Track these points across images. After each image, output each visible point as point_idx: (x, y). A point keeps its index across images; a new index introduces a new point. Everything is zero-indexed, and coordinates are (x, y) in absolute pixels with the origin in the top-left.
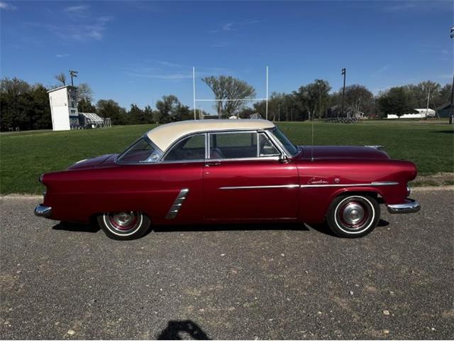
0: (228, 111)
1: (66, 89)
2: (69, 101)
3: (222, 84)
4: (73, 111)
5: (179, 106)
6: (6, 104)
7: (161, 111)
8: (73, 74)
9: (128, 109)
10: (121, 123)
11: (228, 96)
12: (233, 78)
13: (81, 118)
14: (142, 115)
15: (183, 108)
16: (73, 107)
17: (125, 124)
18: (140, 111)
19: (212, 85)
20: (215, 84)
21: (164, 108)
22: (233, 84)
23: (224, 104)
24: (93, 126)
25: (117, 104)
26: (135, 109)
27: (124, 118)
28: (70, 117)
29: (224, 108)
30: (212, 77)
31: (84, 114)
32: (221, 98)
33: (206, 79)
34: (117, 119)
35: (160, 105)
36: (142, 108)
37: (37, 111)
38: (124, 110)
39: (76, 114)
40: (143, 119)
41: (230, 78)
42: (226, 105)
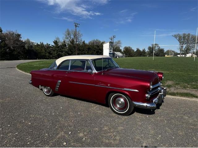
0: (186, 51)
1: (109, 43)
2: (109, 47)
3: (184, 37)
4: (111, 51)
5: (159, 48)
6: (90, 49)
7: (150, 51)
8: (114, 37)
9: (135, 50)
10: (131, 56)
11: (187, 43)
12: (191, 34)
13: (113, 54)
14: (141, 53)
15: (161, 49)
16: (111, 50)
17: (133, 57)
18: (140, 51)
19: (178, 38)
20: (180, 37)
21: (152, 50)
22: (191, 37)
23: (184, 47)
24: (118, 57)
25: (131, 48)
26: (138, 50)
27: (133, 54)
28: (109, 53)
29: (184, 49)
30: (178, 34)
31: (115, 52)
32: (182, 44)
33: (175, 35)
34: (130, 54)
35: (150, 48)
36: (141, 50)
37: (100, 51)
38: (133, 50)
39: (112, 52)
40: (141, 55)
41: (189, 34)
42: (186, 48)
